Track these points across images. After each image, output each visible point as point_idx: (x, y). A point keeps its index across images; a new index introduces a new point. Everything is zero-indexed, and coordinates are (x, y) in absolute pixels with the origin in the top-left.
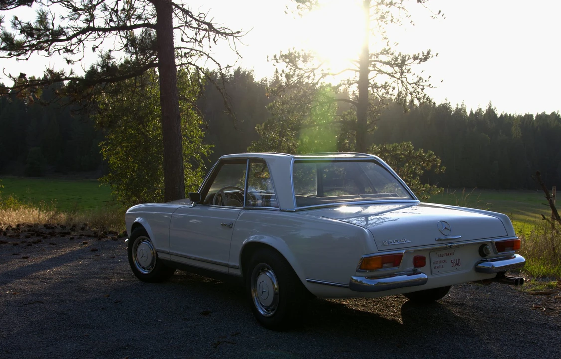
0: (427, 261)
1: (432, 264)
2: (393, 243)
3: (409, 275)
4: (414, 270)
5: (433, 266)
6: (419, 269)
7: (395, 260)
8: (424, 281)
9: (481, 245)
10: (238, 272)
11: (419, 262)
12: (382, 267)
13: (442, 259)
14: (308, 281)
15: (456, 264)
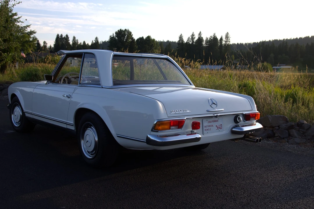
0: (201, 125)
1: (204, 127)
2: (178, 112)
3: (188, 135)
4: (191, 131)
5: (204, 128)
6: (195, 131)
7: (179, 124)
8: (198, 139)
9: (235, 115)
10: (73, 128)
11: (196, 126)
12: (170, 129)
13: (210, 124)
14: (118, 136)
15: (219, 128)
